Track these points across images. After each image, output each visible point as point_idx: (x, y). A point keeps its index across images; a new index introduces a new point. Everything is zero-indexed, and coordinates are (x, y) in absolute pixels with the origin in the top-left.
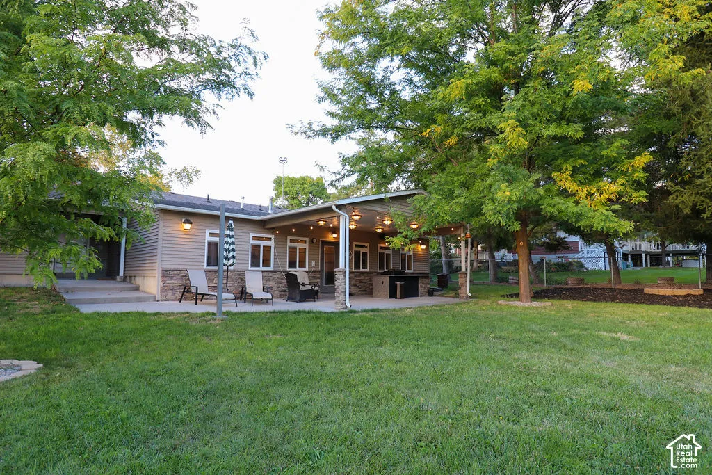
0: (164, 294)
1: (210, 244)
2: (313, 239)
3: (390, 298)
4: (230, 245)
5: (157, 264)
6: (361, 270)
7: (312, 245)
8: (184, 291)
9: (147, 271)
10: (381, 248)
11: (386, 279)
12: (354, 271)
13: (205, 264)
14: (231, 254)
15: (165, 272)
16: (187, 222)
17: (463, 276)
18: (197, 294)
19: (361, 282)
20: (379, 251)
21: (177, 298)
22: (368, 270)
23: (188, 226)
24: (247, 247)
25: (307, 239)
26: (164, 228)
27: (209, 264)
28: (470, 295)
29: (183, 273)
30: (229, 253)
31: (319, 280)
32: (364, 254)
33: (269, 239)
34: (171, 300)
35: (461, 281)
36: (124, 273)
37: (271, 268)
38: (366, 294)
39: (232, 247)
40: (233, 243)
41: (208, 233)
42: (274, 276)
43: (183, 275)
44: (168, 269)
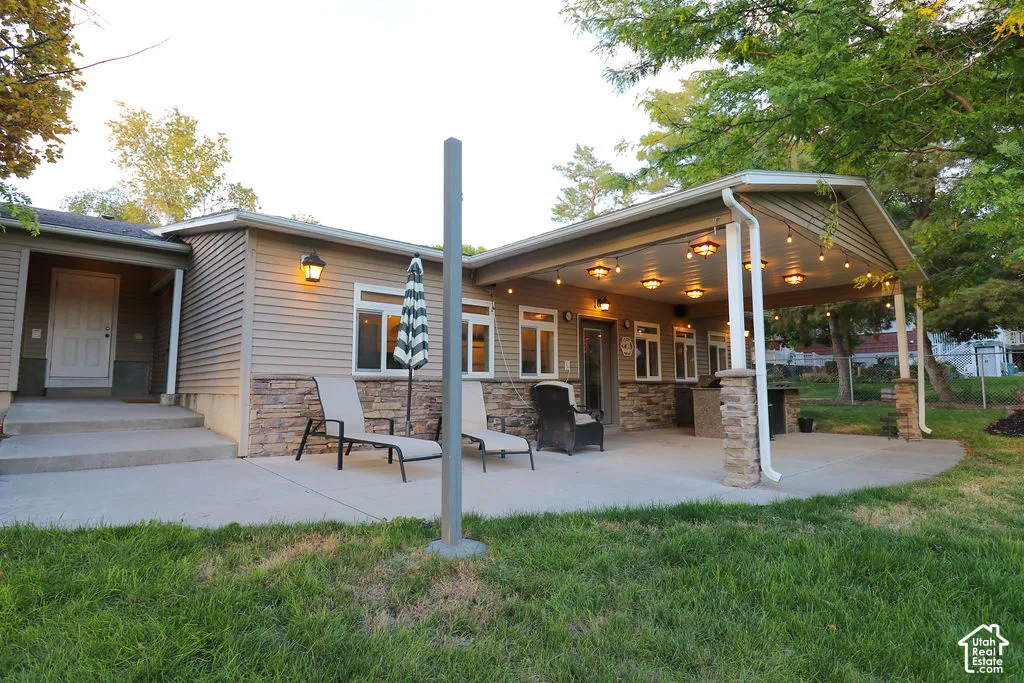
0: (259, 438)
1: (362, 316)
2: (565, 313)
4: (416, 317)
5: (241, 365)
6: (649, 378)
7: (565, 325)
8: (307, 432)
9: (219, 383)
10: (680, 334)
12: (637, 379)
13: (354, 364)
14: (420, 338)
15: (261, 383)
16: (313, 261)
17: (908, 388)
18: (342, 439)
19: (650, 402)
20: (676, 339)
21: (291, 448)
22: (659, 378)
23: (315, 271)
25: (555, 312)
26: (260, 275)
27: (361, 365)
28: (929, 431)
29: (304, 386)
30: (414, 336)
32: (653, 345)
33: (484, 310)
34: (277, 454)
35: (902, 399)
36: (177, 388)
37: (490, 375)
38: (658, 427)
39: (420, 321)
40: (422, 312)
41: (360, 291)
42: (496, 392)
43: (303, 390)
44: (268, 377)
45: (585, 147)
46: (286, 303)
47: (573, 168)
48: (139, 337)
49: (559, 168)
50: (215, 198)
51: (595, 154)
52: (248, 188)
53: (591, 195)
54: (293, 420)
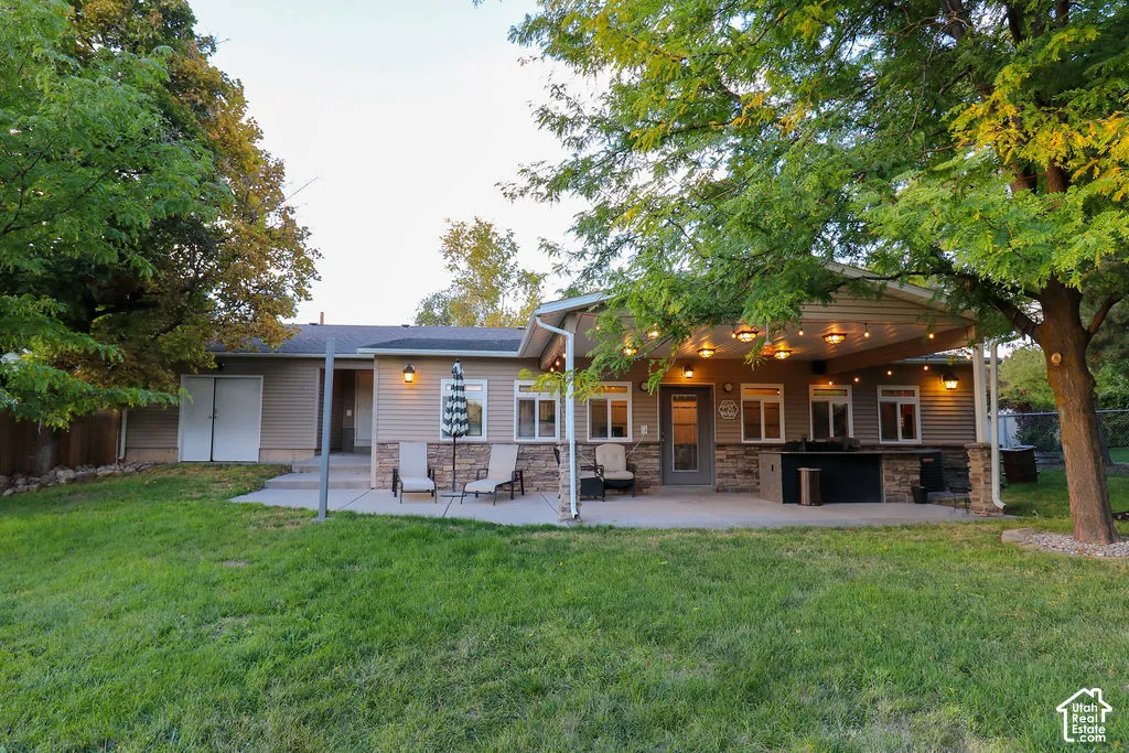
2: (643, 384)
3: (784, 502)
6: (764, 440)
7: (640, 394)
10: (818, 392)
11: (776, 460)
12: (744, 442)
13: (440, 434)
15: (382, 446)
16: (409, 370)
17: (978, 454)
20: (814, 398)
22: (781, 440)
23: (409, 377)
24: (510, 403)
25: (630, 384)
26: (381, 382)
28: (1001, 505)
31: (657, 461)
32: (772, 406)
41: (444, 386)
44: (386, 442)
46: (398, 397)
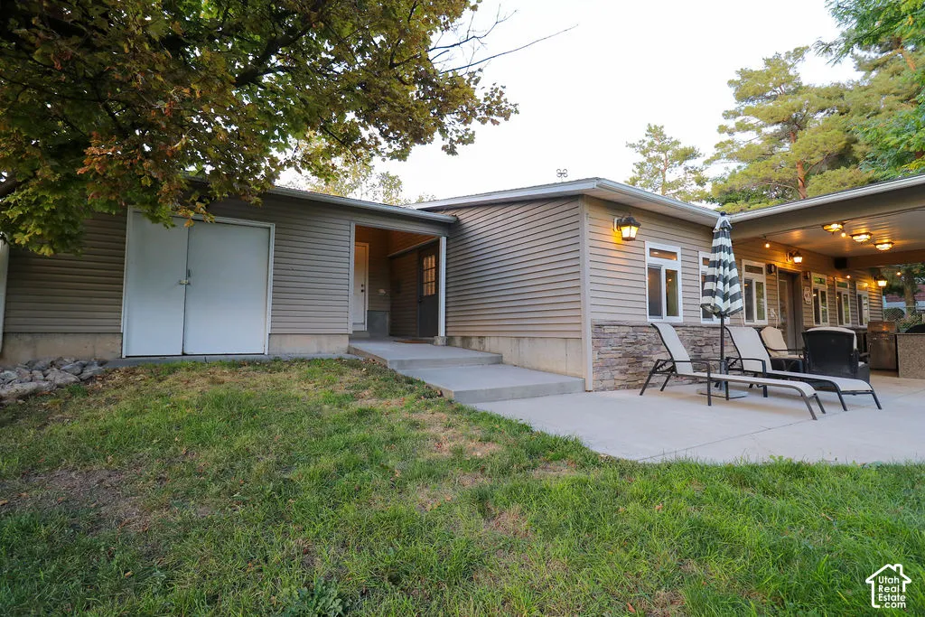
1: (651, 270)
2: (770, 266)
6: (822, 324)
7: (769, 276)
10: (838, 284)
13: (647, 312)
15: (598, 328)
20: (837, 289)
24: (696, 278)
25: (764, 266)
27: (651, 313)
32: (823, 294)
36: (446, 332)
41: (649, 249)
43: (622, 334)
44: (603, 323)
45: (655, 126)
47: (646, 145)
48: (382, 291)
49: (633, 146)
50: (368, 185)
51: (666, 131)
52: (394, 175)
53: (663, 167)
54: (617, 361)
